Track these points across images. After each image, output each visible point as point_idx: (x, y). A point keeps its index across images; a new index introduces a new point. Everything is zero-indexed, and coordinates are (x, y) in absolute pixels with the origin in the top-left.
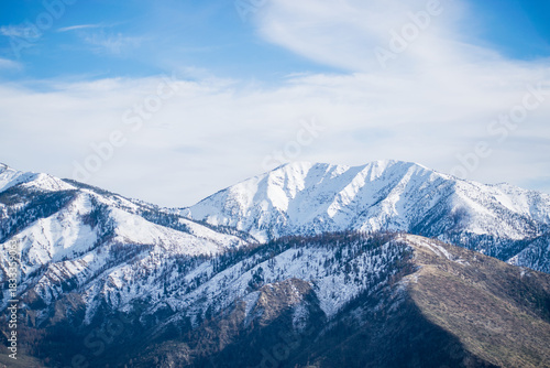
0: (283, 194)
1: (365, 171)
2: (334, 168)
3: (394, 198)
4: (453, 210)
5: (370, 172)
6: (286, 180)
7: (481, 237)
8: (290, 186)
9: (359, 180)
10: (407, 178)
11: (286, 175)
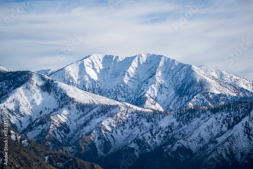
0: (93, 71)
1: (136, 59)
2: (117, 58)
3: (159, 73)
4: (198, 80)
5: (139, 59)
6: (93, 64)
7: (220, 95)
8: (96, 67)
9: (135, 64)
10: (161, 63)
11: (92, 61)
